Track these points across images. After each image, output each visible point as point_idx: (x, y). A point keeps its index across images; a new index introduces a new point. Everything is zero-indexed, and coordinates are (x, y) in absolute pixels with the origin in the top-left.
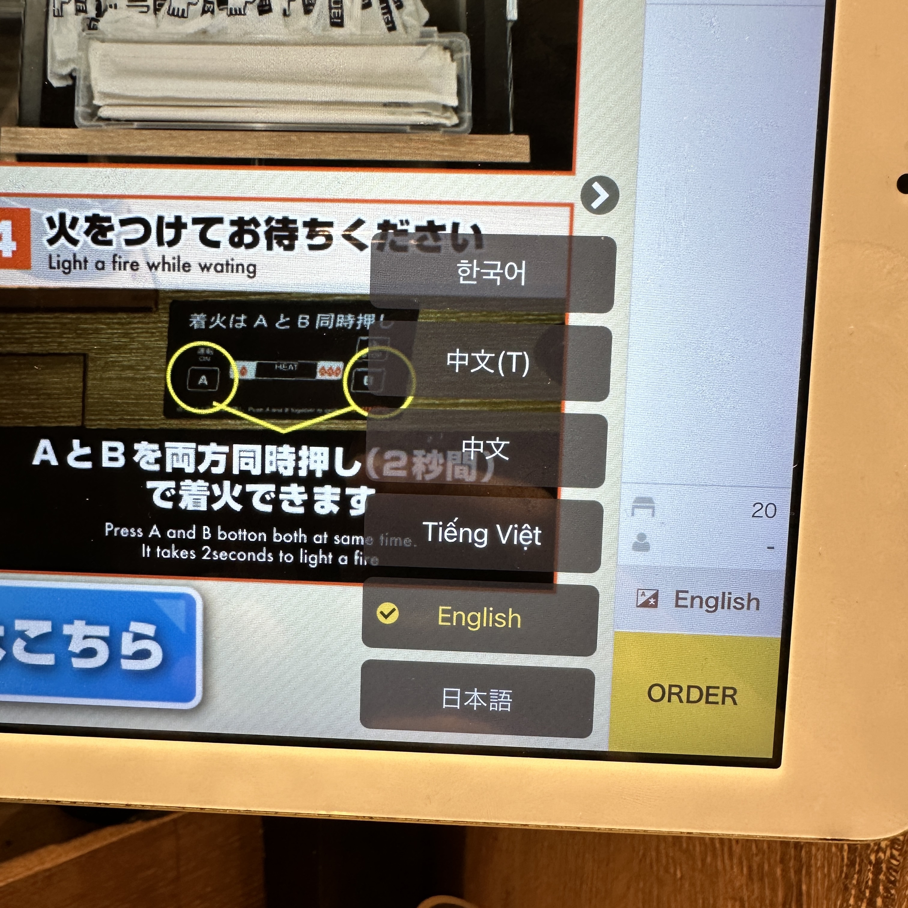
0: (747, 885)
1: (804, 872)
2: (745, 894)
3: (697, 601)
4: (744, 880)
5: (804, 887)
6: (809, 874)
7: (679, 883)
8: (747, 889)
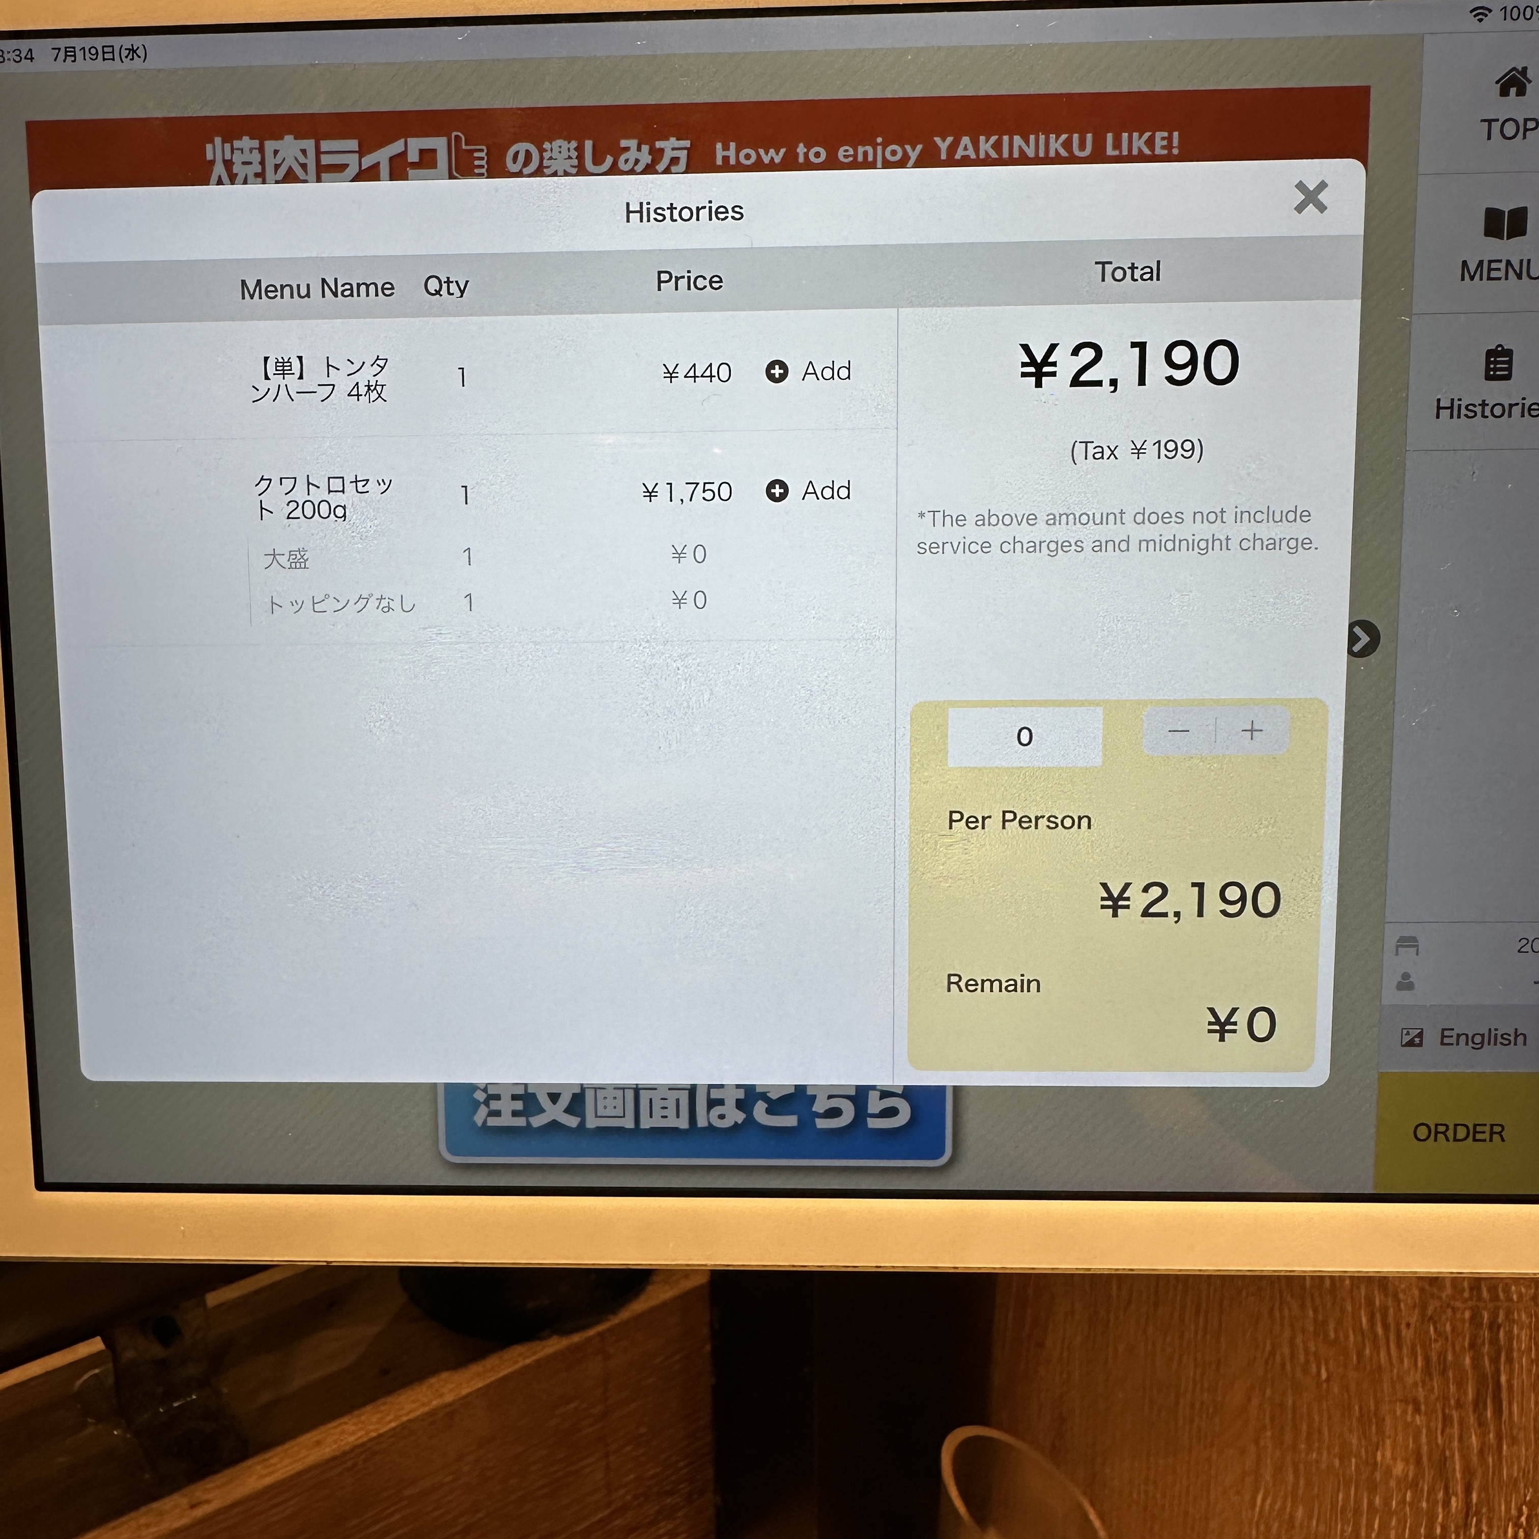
0: (1423, 1382)
1: (1503, 1359)
2: (1421, 1393)
3: (1463, 1038)
4: (1418, 1376)
5: (1503, 1379)
6: (1510, 1360)
7: (1325, 1385)
8: (1423, 1387)
